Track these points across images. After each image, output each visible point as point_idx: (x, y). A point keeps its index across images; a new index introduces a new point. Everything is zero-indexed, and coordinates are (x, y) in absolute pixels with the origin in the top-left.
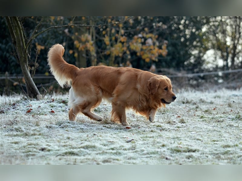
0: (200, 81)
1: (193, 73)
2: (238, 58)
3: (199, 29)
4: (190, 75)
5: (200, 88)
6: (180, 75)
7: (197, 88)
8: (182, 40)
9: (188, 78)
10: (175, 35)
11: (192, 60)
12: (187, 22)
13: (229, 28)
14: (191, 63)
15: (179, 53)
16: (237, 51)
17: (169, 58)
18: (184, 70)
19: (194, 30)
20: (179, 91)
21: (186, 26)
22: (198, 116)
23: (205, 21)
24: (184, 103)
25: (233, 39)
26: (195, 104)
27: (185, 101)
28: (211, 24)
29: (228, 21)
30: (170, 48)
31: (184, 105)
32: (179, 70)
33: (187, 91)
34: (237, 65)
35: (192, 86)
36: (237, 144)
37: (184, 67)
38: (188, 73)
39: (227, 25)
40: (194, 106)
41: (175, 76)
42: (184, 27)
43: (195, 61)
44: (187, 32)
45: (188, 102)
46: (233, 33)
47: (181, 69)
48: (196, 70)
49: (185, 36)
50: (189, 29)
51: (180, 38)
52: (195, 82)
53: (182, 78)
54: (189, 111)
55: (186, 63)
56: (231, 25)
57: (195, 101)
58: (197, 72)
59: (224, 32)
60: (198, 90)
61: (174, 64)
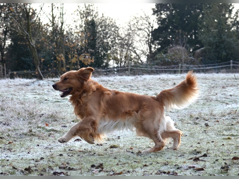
0: (107, 72)
1: (105, 69)
2: (122, 63)
3: (107, 52)
4: (104, 70)
5: (108, 75)
6: (99, 70)
7: (106, 76)
8: (100, 56)
9: (102, 71)
10: (97, 54)
11: (104, 64)
12: (102, 49)
13: (119, 52)
14: (104, 65)
15: (99, 62)
16: (122, 61)
17: (95, 63)
18: (101, 68)
19: (105, 52)
20: (99, 77)
21: (102, 51)
22: (108, 86)
23: (109, 49)
24: (102, 81)
25: (121, 56)
26: (106, 82)
27: (102, 80)
28: (111, 50)
29: (118, 49)
30: (95, 59)
31: (102, 82)
32: (99, 68)
33: (103, 76)
34: (122, 66)
35: (105, 75)
37: (101, 67)
38: (103, 69)
39: (118, 50)
40: (106, 83)
41: (97, 71)
42: (101, 51)
43: (105, 65)
44: (102, 53)
45: (103, 81)
46: (120, 54)
47: (100, 68)
48: (106, 68)
49: (101, 55)
50: (103, 52)
51: (99, 55)
52: (105, 73)
53: (100, 71)
54: (104, 84)
55: (102, 65)
56: (120, 51)
57: (106, 80)
58: (106, 69)
59: (117, 53)
60: (107, 76)
61: (97, 66)
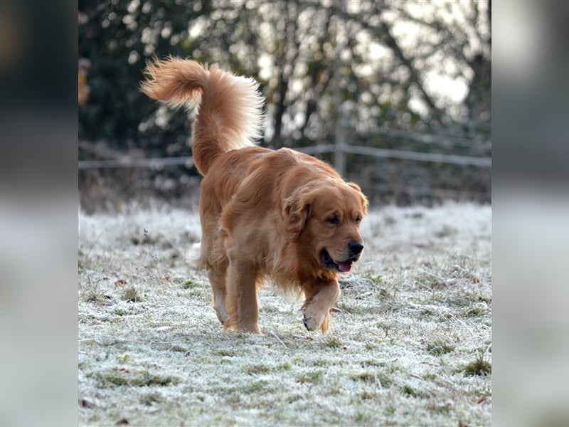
0: (184, 179)
1: (165, 155)
2: (292, 118)
3: (181, 28)
4: (156, 163)
5: (185, 200)
6: (125, 160)
7: (174, 201)
8: (133, 58)
9: (149, 170)
10: (112, 45)
11: (161, 119)
12: (147, 8)
13: (266, 30)
14: (157, 128)
15: (122, 98)
16: (290, 96)
17: (93, 111)
18: (138, 146)
19: (166, 32)
20: (123, 207)
21: (143, 20)
22: (177, 281)
23: (197, 7)
24: (136, 242)
25: (280, 61)
26: (168, 246)
27: (141, 237)
28: (216, 15)
29: (264, 9)
30: (97, 82)
31: (137, 250)
32: (124, 148)
33: (146, 207)
34: (291, 136)
35: (163, 195)
36: (287, 363)
37: (137, 137)
38: (149, 157)
39: (261, 20)
40: (167, 254)
41: (111, 164)
42: (137, 19)
43: (171, 122)
44: (147, 36)
45: (147, 241)
46: (277, 44)
47: (130, 143)
48: (172, 148)
49: (140, 47)
50: (152, 28)
51: (125, 52)
52: (169, 184)
53: (132, 170)
54: (151, 266)
55: (143, 127)
56: (273, 22)
57: (168, 238)
58: (177, 155)
59: (252, 40)
60: (178, 207)
61: (108, 128)
